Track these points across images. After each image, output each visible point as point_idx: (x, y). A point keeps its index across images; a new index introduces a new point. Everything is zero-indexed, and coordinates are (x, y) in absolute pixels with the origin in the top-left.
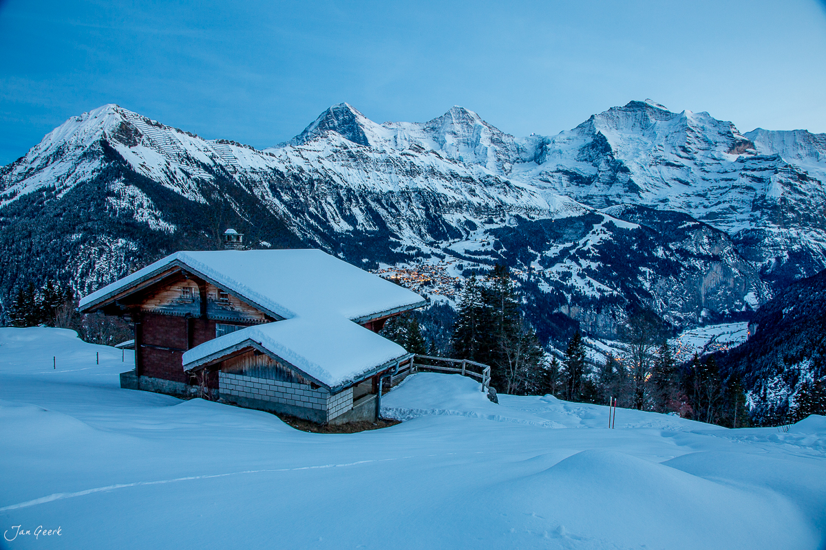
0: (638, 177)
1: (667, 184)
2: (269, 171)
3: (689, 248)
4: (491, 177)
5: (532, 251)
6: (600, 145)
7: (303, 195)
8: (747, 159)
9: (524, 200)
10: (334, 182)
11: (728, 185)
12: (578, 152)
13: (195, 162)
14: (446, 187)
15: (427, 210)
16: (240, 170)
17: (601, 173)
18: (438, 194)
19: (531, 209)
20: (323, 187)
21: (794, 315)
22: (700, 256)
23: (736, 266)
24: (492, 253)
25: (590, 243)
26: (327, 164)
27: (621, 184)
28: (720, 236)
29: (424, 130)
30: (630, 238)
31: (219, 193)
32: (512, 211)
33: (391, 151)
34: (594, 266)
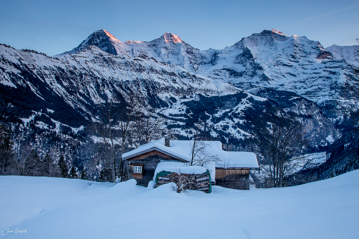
0: (268, 72)
1: (283, 76)
2: (55, 68)
3: (295, 111)
4: (185, 72)
5: (207, 114)
6: (247, 55)
7: (76, 82)
8: (327, 62)
9: (204, 86)
10: (95, 75)
11: (317, 76)
12: (235, 58)
13: (9, 62)
14: (159, 78)
15: (148, 91)
16: (38, 68)
17: (247, 70)
18: (155, 82)
19: (208, 90)
20: (88, 78)
21: (350, 148)
22: (301, 116)
23: (321, 121)
24: (185, 115)
25: (239, 109)
26: (91, 65)
27: (259, 76)
28: (312, 104)
29: (149, 46)
30: (262, 106)
31: (23, 81)
32: (197, 91)
33: (128, 58)
34: (241, 122)
